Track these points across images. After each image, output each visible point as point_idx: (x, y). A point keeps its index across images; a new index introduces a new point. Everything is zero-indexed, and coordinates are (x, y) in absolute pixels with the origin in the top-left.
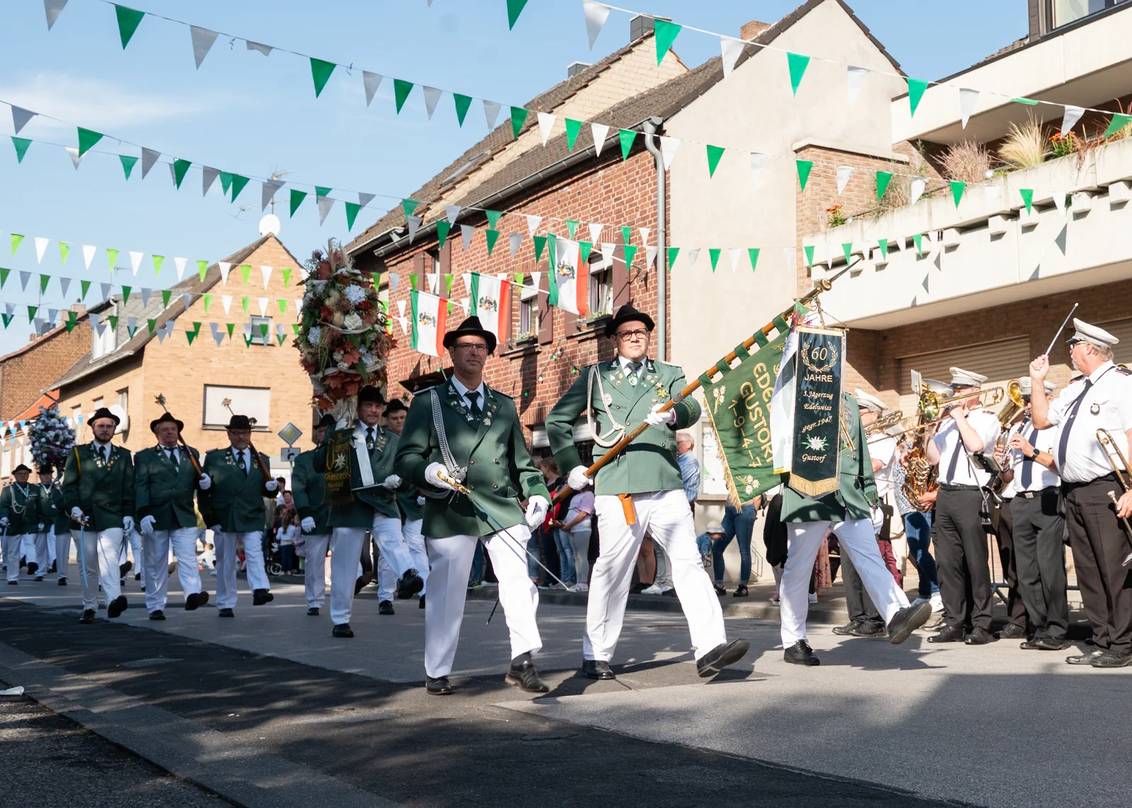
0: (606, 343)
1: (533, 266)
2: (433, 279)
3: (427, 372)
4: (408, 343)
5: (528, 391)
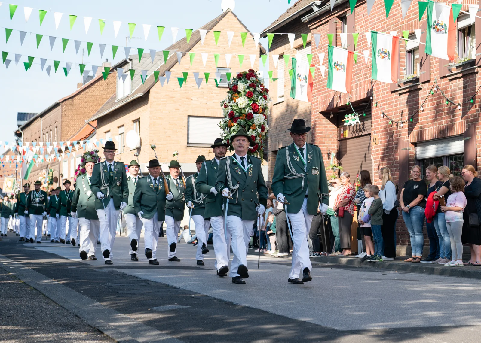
0: (471, 81)
1: (415, 25)
2: (344, 37)
3: (339, 105)
4: (325, 84)
5: (412, 118)
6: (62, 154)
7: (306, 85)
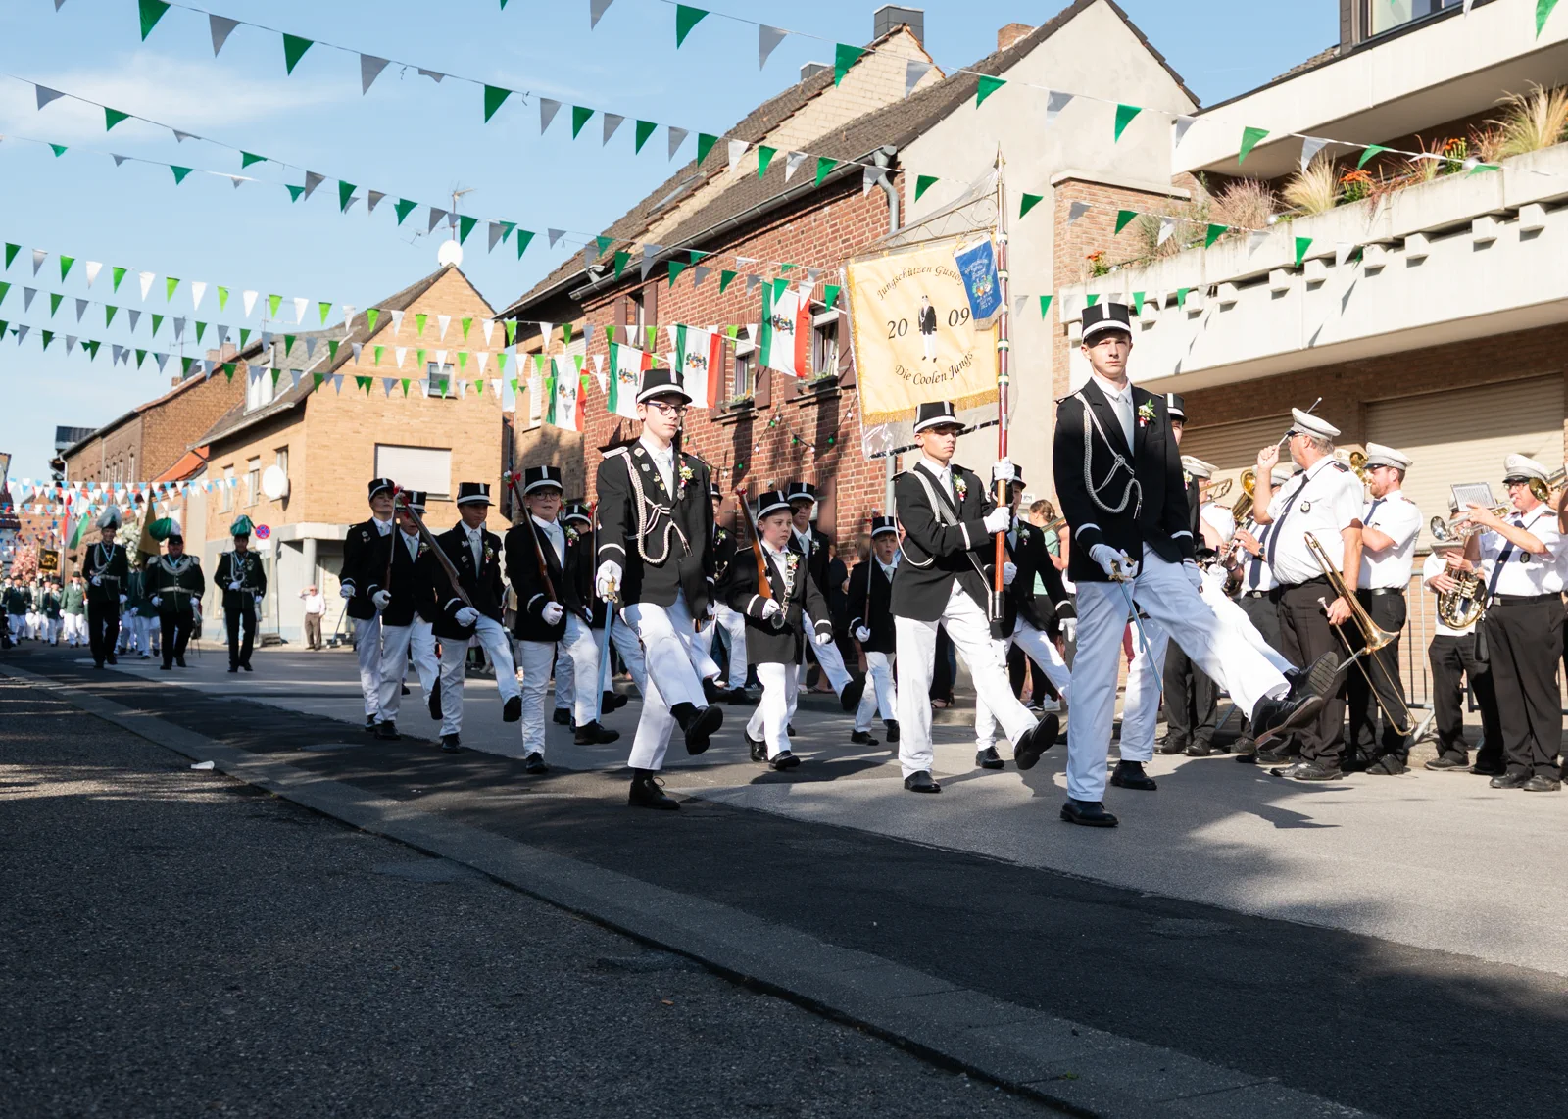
0: (830, 409)
1: (750, 316)
5: (742, 463)
6: (142, 504)
7: (574, 403)
